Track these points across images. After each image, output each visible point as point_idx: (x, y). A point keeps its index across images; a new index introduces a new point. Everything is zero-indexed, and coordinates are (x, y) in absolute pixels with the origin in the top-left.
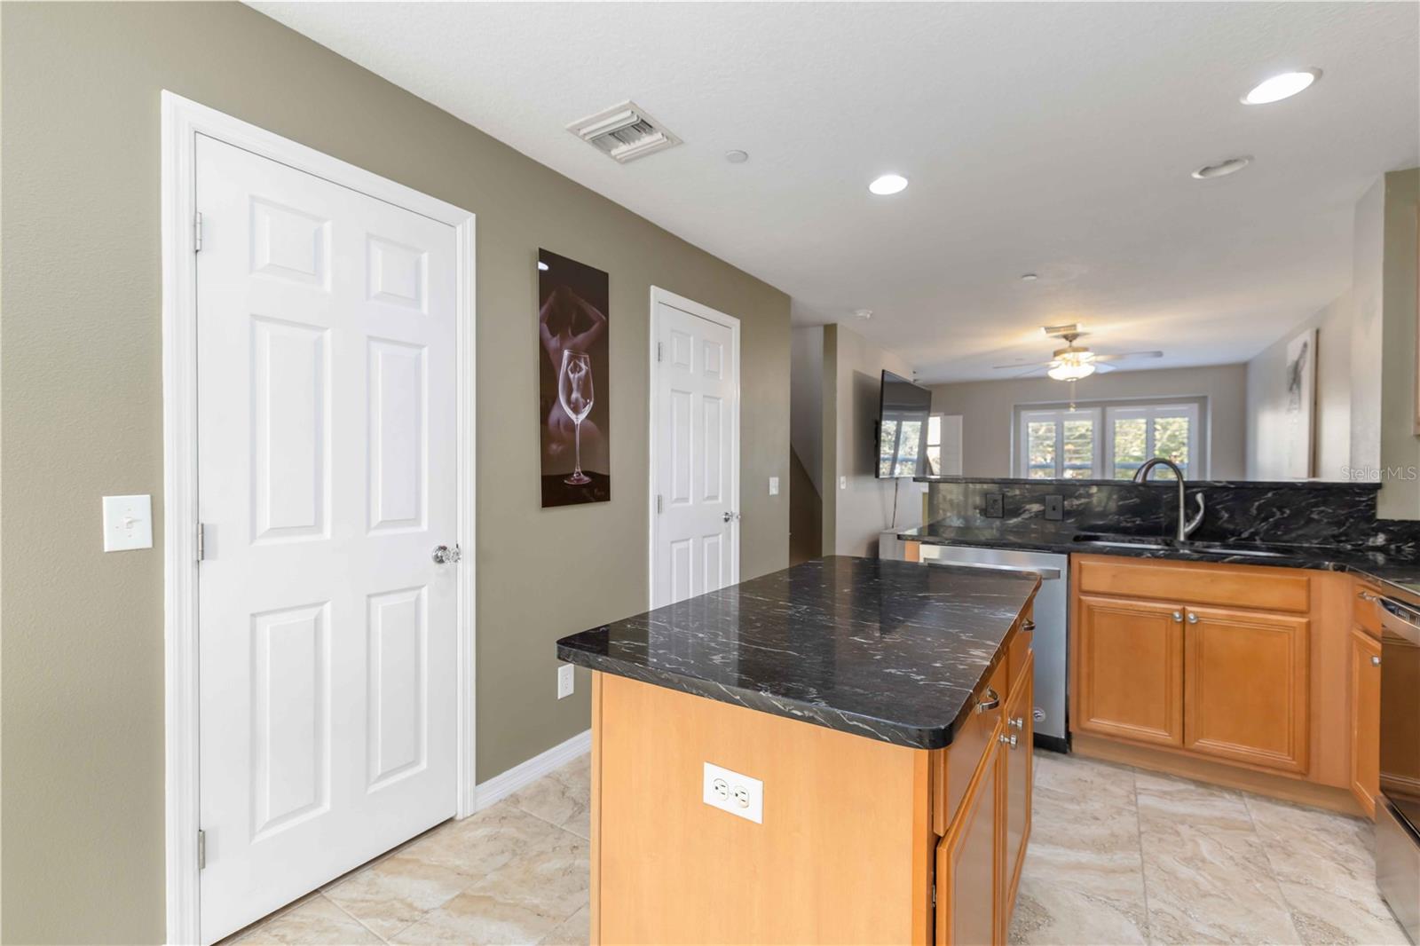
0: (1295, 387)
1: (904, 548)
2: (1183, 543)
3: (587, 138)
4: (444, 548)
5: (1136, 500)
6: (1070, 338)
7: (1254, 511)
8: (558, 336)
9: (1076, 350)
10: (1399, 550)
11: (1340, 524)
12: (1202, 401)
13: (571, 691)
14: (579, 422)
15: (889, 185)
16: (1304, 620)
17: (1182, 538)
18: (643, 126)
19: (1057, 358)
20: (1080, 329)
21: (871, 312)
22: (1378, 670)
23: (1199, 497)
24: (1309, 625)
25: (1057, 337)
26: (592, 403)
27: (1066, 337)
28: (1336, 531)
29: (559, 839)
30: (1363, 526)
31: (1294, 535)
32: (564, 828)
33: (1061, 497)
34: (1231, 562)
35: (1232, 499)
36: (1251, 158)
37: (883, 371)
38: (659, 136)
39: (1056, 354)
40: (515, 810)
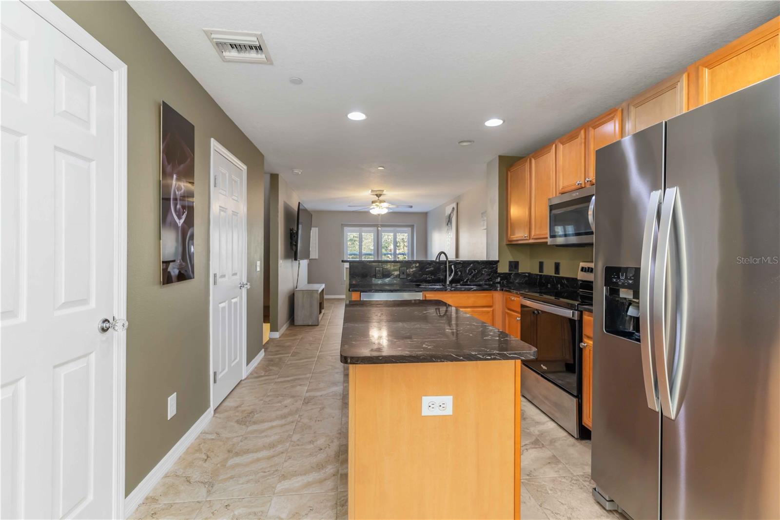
0: (449, 223)
1: (351, 295)
2: (448, 285)
3: (214, 40)
4: (106, 321)
5: (432, 268)
6: (378, 196)
7: (467, 271)
8: (171, 164)
9: (381, 202)
10: (503, 282)
11: (489, 275)
12: (412, 226)
13: (175, 412)
14: (180, 225)
15: (357, 116)
16: (492, 309)
17: (448, 283)
18: (259, 48)
19: (374, 204)
20: (384, 193)
21: (301, 171)
22: (519, 322)
23: (453, 267)
24: (493, 310)
25: (373, 195)
26: (186, 212)
27: (377, 195)
28: (488, 277)
29: (211, 506)
30: (495, 275)
31: (478, 280)
32: (208, 499)
33: (405, 268)
34: (473, 291)
35: (461, 267)
36: (474, 142)
37: (299, 203)
38: (263, 56)
39: (373, 202)
40: (157, 506)
